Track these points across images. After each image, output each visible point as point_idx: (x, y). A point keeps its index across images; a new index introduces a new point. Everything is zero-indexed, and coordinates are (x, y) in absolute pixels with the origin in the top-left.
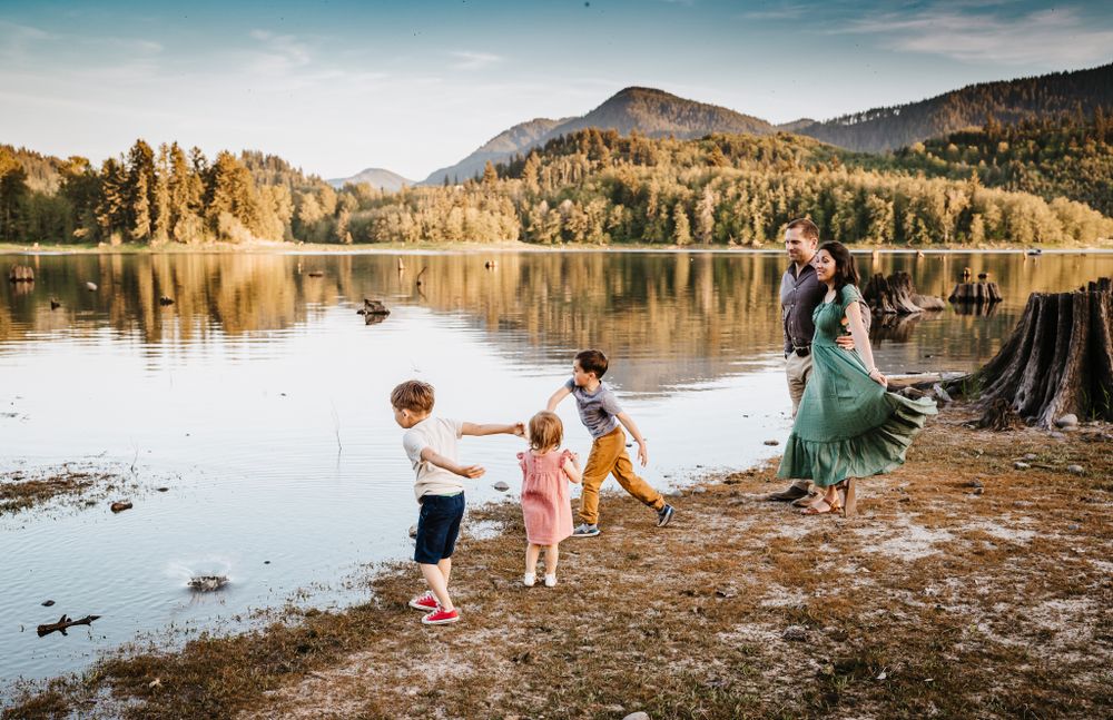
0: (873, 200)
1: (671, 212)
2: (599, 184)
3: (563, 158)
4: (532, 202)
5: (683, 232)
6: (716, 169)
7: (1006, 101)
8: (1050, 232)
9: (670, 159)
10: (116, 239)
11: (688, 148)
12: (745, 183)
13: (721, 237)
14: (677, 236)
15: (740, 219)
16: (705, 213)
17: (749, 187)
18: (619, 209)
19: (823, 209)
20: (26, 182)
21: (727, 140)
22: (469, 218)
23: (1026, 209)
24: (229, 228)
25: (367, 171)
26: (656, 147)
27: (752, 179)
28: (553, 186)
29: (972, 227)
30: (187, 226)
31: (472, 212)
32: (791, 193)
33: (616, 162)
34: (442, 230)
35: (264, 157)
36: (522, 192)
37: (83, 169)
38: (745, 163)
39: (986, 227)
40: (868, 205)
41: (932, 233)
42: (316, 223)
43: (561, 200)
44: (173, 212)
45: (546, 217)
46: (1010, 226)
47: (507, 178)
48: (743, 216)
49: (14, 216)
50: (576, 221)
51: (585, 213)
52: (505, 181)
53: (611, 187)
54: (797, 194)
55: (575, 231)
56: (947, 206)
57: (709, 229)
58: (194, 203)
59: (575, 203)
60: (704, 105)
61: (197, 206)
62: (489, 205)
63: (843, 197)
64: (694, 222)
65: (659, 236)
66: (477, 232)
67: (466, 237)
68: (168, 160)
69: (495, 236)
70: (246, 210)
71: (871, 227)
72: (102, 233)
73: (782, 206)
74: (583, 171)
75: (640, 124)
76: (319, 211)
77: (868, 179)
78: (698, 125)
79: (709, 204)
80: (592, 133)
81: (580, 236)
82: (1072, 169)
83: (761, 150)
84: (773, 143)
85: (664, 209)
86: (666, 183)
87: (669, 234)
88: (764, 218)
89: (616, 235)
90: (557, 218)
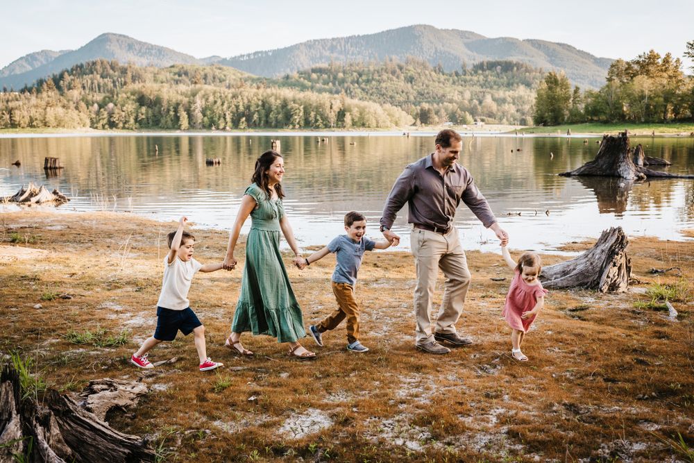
0: (291, 105)
1: (176, 111)
2: (129, 94)
3: (85, 77)
4: (88, 104)
5: (184, 122)
6: (198, 86)
7: (329, 49)
8: (384, 122)
11: (163, 72)
12: (219, 94)
13: (207, 125)
14: (180, 125)
15: (217, 115)
16: (197, 111)
18: (144, 109)
19: (264, 109)
21: (184, 68)
22: (58, 114)
23: (372, 111)
26: (143, 71)
27: (222, 92)
29: (345, 119)
31: (60, 110)
32: (246, 101)
34: (42, 121)
36: (81, 98)
39: (353, 120)
40: (289, 107)
41: (324, 123)
43: (106, 103)
45: (98, 113)
46: (363, 118)
48: (219, 113)
50: (118, 115)
51: (123, 111)
53: (136, 95)
54: (249, 101)
55: (117, 122)
56: (331, 108)
57: (200, 121)
59: (116, 105)
63: (275, 103)
65: (171, 126)
66: (65, 123)
67: (58, 125)
69: (76, 124)
71: (292, 120)
73: (241, 108)
77: (288, 93)
79: (199, 106)
80: (102, 62)
81: (121, 125)
82: (377, 88)
84: (212, 70)
85: (171, 108)
86: (171, 94)
87: (176, 124)
88: (232, 114)
89: (142, 124)
90: (106, 115)
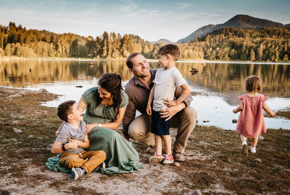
1: (249, 51)
2: (228, 43)
3: (217, 36)
4: (207, 48)
5: (253, 57)
6: (265, 38)
9: (249, 36)
10: (98, 57)
11: (255, 32)
12: (274, 42)
13: (265, 58)
14: (251, 58)
15: (271, 53)
16: (260, 51)
17: (275, 44)
18: (233, 50)
20: (78, 42)
21: (268, 29)
22: (190, 53)
24: (126, 54)
25: (161, 40)
26: (245, 32)
27: (276, 41)
28: (214, 43)
30: (116, 54)
31: (191, 51)
33: (233, 37)
34: (182, 55)
35: (134, 36)
36: (205, 45)
37: (91, 39)
38: (274, 36)
42: (148, 53)
43: (216, 48)
44: (112, 50)
45: (211, 52)
47: (201, 41)
48: (272, 52)
49: (75, 51)
50: (220, 53)
51: (223, 51)
52: (200, 42)
53: (231, 44)
55: (220, 56)
57: (261, 56)
58: (118, 48)
59: (220, 48)
60: (261, 19)
61: (118, 49)
62: (195, 49)
64: (257, 54)
65: (245, 58)
66: (192, 56)
67: (188, 57)
68: (112, 37)
69: (197, 57)
70: (131, 50)
72: (95, 55)
73: (286, 49)
74: (223, 39)
75: (241, 26)
76: (148, 50)
78: (259, 25)
79: (262, 49)
80: (226, 28)
81: (221, 58)
83: (279, 33)
84: (284, 30)
85: (247, 50)
86: (248, 43)
87: (248, 58)
88: (280, 53)
89: (232, 58)
90: (215, 53)
